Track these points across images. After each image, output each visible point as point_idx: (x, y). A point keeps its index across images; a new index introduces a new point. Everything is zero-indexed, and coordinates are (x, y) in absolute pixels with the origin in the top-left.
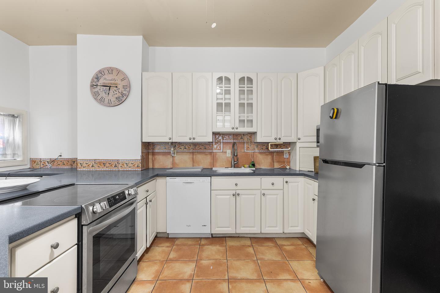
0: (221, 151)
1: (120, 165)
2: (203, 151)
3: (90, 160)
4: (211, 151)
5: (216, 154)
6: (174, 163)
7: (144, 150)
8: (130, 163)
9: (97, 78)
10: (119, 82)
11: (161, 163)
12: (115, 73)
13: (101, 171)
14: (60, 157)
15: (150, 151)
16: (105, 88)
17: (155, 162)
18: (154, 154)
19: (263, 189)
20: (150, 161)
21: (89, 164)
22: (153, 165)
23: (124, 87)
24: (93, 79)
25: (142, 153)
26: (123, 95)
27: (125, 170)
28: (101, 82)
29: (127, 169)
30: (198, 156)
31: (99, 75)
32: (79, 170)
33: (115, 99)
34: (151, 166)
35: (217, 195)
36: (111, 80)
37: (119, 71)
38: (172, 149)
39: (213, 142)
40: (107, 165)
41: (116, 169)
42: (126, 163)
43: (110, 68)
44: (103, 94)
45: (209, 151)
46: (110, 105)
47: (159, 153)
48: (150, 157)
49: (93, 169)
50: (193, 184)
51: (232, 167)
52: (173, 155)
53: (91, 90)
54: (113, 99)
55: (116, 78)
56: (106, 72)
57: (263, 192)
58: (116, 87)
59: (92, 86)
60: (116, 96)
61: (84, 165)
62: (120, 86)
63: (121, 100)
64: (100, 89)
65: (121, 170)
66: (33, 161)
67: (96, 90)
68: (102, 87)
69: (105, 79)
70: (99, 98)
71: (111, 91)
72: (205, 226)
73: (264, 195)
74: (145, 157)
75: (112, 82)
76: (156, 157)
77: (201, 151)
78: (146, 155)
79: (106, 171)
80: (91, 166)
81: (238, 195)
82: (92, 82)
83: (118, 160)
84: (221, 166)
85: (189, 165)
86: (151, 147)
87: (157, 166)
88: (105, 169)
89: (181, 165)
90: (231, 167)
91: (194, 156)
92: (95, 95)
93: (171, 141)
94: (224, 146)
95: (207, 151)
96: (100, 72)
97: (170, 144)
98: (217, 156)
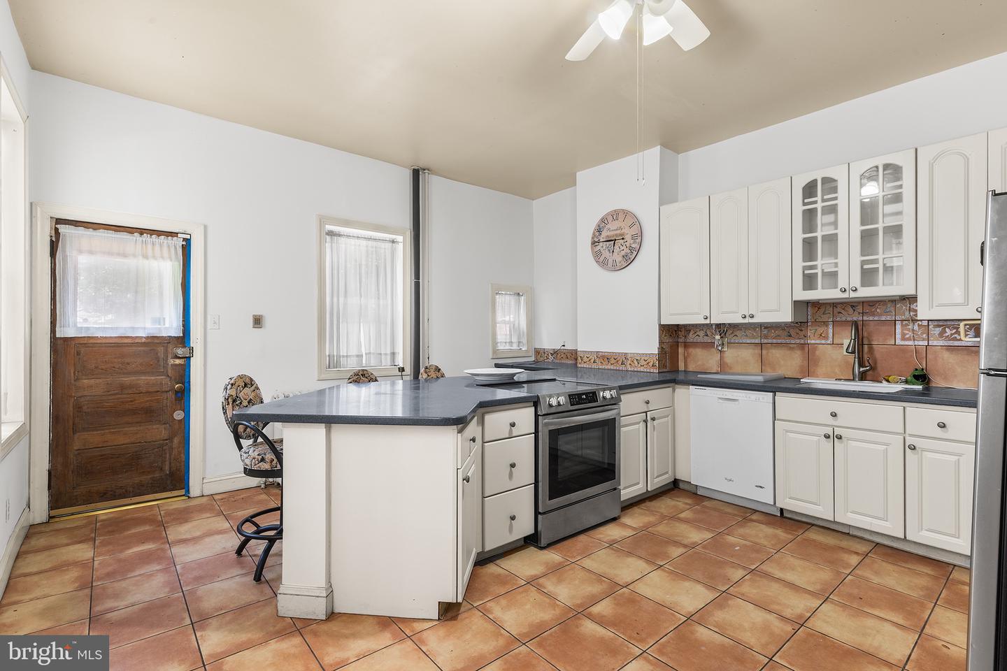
0: (830, 341)
1: (629, 362)
2: (783, 341)
3: (591, 352)
4: (802, 341)
5: (815, 349)
6: (722, 364)
7: (666, 338)
8: (643, 358)
9: (599, 230)
10: (626, 230)
11: (700, 363)
12: (621, 216)
13: (605, 369)
14: (563, 348)
15: (681, 340)
16: (608, 243)
17: (689, 360)
18: (686, 345)
19: (910, 435)
20: (681, 357)
21: (590, 358)
22: (686, 365)
23: (634, 237)
24: (594, 234)
25: (661, 342)
26: (631, 249)
27: (635, 370)
28: (605, 234)
29: (639, 369)
30: (774, 351)
31: (601, 226)
32: (580, 366)
33: (621, 259)
34: (681, 367)
35: (787, 431)
36: (617, 230)
37: (626, 213)
38: (718, 337)
39: (807, 322)
40: (613, 361)
41: (622, 368)
42: (637, 359)
43: (615, 211)
44: (606, 254)
45: (798, 341)
46: (616, 268)
47: (695, 345)
48: (681, 350)
49: (594, 366)
50: (737, 403)
51: (853, 380)
52: (720, 348)
53: (592, 248)
54: (619, 259)
55: (622, 225)
56: (610, 218)
57: (910, 441)
58: (623, 239)
59: (594, 243)
60: (623, 253)
61: (585, 359)
62: (628, 238)
63: (629, 259)
64: (602, 247)
65: (630, 369)
66: (537, 352)
67: (598, 248)
68: (605, 243)
69: (609, 229)
70: (602, 259)
71: (616, 247)
72: (761, 487)
73: (913, 448)
74: (668, 350)
75: (616, 232)
76: (691, 350)
77: (779, 341)
78: (671, 347)
79: (611, 370)
80: (592, 361)
81: (840, 438)
82: (593, 238)
83: (626, 354)
84: (828, 376)
85: (754, 366)
86: (681, 334)
87: (691, 368)
88: (609, 367)
89: (738, 369)
90: (852, 378)
91: (764, 352)
92: (597, 255)
93: (707, 322)
94: (837, 329)
95: (793, 342)
96: (603, 220)
97: (714, 327)
98: (817, 353)
